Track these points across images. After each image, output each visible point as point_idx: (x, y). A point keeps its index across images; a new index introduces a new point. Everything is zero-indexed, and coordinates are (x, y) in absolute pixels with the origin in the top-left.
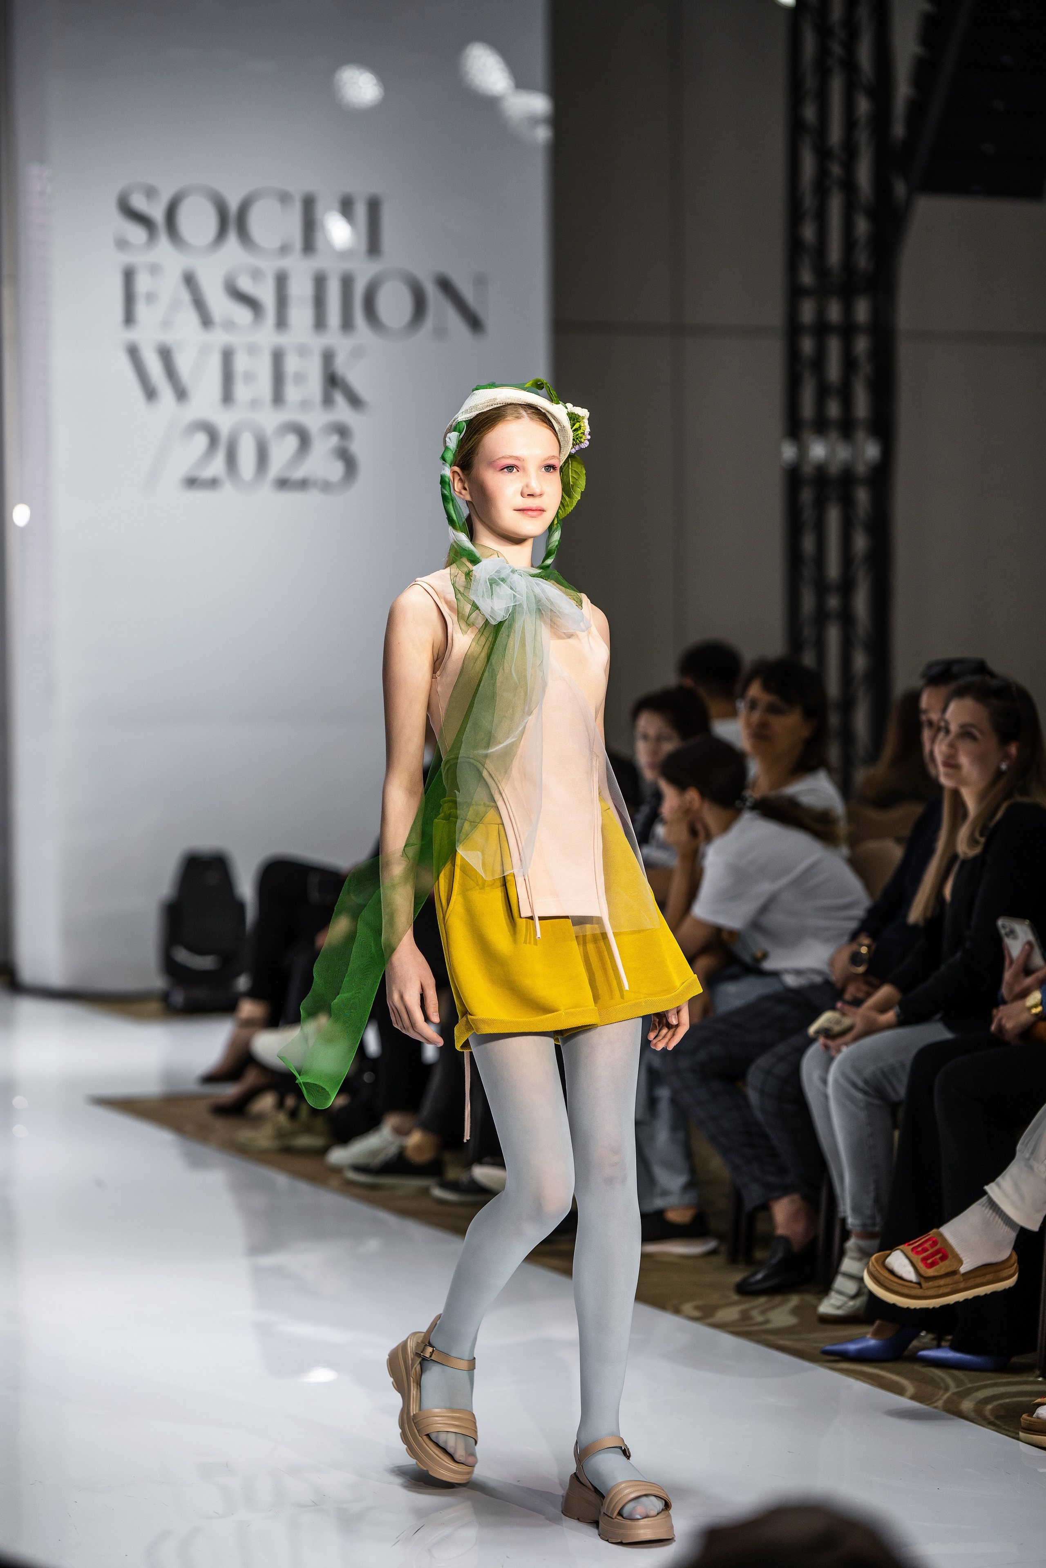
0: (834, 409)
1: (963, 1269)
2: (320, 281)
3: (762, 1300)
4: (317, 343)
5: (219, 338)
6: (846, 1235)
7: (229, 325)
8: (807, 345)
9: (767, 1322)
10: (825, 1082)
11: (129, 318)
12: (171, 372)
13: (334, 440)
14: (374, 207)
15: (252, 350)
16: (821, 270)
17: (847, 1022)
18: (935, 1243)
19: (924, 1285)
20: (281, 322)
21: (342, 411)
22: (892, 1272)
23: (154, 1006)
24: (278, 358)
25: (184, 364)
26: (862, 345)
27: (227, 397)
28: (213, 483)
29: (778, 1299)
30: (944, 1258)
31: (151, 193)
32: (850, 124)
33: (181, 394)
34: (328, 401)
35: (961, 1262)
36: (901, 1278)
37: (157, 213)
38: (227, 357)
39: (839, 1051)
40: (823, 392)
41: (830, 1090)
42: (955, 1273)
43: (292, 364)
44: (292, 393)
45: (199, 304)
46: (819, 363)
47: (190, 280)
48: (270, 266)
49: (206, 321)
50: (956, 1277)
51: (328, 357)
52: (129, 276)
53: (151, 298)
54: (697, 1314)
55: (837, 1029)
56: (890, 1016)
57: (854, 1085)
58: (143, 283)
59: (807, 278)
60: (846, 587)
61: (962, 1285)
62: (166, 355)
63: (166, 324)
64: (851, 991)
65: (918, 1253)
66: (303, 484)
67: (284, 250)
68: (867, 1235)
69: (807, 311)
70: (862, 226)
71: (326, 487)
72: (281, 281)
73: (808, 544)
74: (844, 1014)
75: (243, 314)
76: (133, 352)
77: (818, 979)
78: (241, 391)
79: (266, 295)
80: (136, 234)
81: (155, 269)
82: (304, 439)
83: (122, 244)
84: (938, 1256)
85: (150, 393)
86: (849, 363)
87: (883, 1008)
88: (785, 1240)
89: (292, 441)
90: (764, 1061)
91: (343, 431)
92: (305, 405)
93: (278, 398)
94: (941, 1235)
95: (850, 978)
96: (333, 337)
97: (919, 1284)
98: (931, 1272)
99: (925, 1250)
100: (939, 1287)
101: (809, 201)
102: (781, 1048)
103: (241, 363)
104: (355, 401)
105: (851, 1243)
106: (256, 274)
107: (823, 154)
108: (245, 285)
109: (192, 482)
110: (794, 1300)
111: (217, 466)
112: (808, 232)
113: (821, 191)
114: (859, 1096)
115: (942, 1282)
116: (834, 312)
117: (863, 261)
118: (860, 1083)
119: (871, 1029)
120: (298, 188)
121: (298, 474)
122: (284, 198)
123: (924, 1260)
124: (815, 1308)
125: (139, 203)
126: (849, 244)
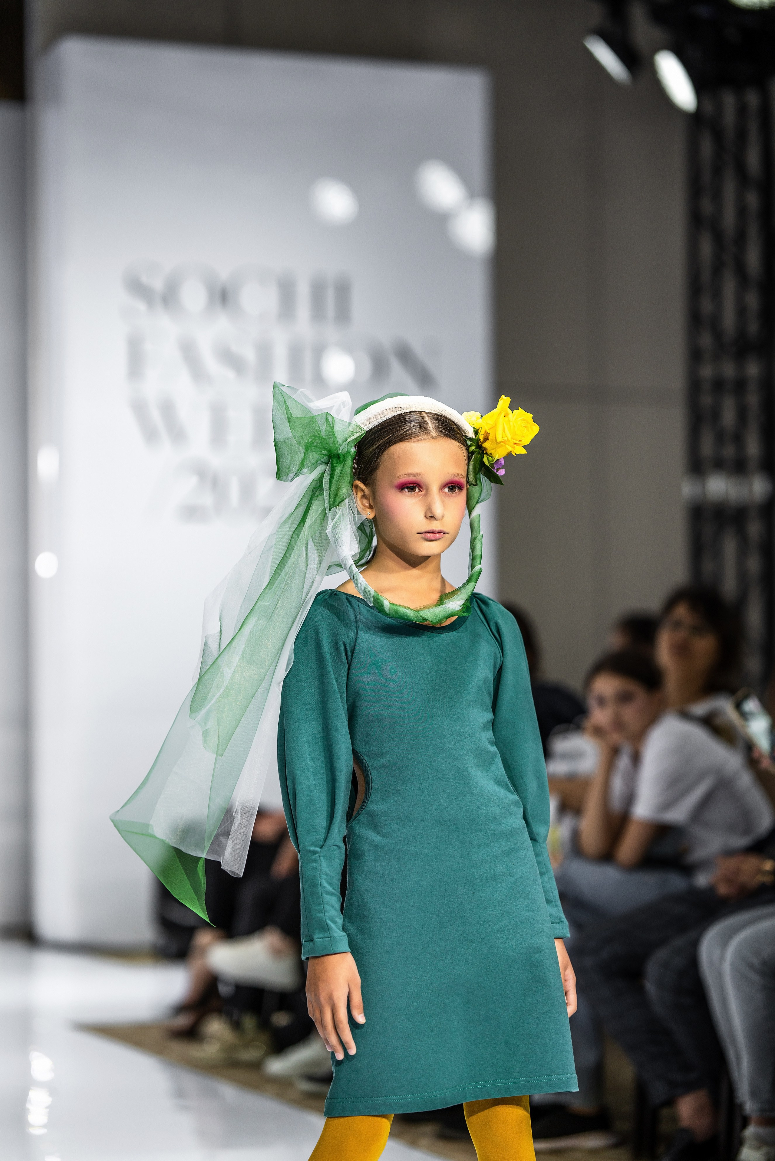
0: (729, 452)
2: (296, 350)
5: (209, 393)
8: (707, 400)
11: (135, 373)
14: (342, 290)
16: (718, 334)
26: (753, 399)
27: (218, 439)
28: (203, 513)
31: (154, 268)
32: (742, 211)
33: (178, 437)
37: (158, 284)
38: (218, 411)
40: (720, 438)
45: (193, 361)
46: (716, 415)
47: (187, 349)
48: (252, 331)
49: (199, 375)
52: (134, 343)
59: (706, 340)
62: (167, 408)
63: (166, 377)
68: (765, 1121)
69: (707, 372)
70: (752, 300)
72: (264, 348)
73: (708, 566)
76: (139, 407)
79: (250, 355)
80: (139, 304)
81: (156, 335)
85: (151, 436)
86: (742, 413)
88: (688, 1132)
93: (259, 441)
101: (706, 276)
105: (750, 1131)
106: (241, 338)
107: (718, 237)
108: (235, 347)
109: (189, 511)
111: (207, 499)
112: (707, 306)
113: (717, 269)
116: (729, 370)
117: (753, 327)
120: (276, 267)
122: (266, 275)
126: (741, 311)
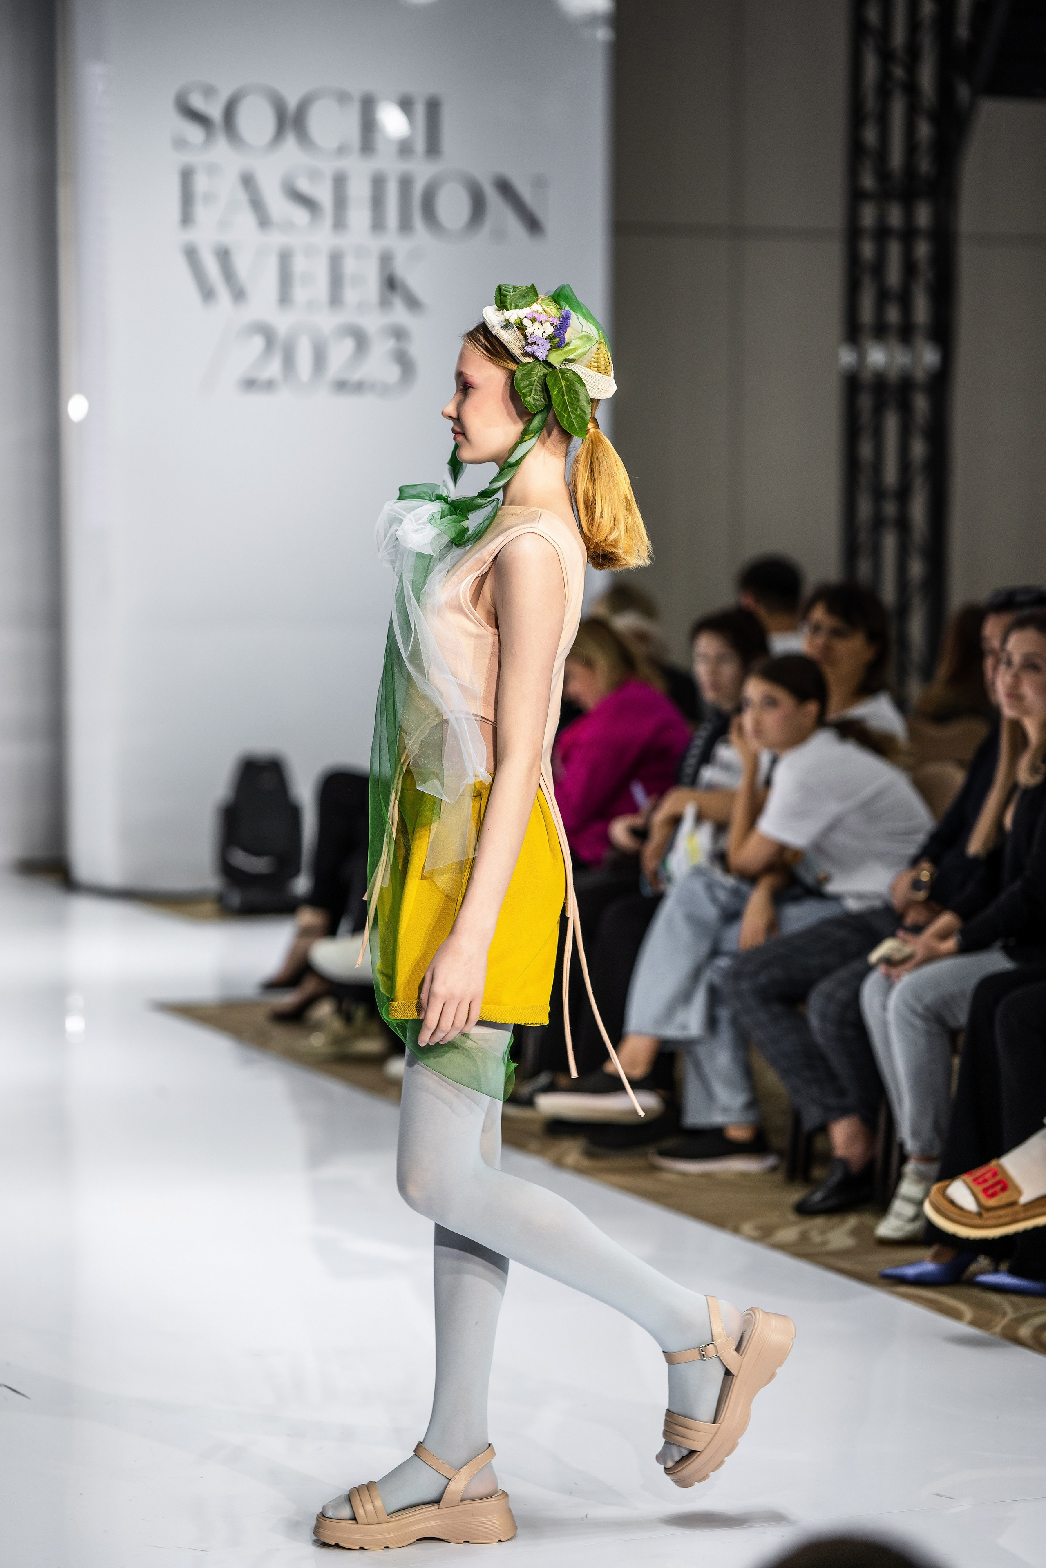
0: (893, 315)
1: (1024, 1199)
2: (378, 183)
3: (819, 1222)
4: (375, 245)
5: (276, 239)
6: (904, 1159)
7: (288, 226)
8: (867, 250)
9: (824, 1243)
10: (884, 1007)
11: (187, 218)
12: (228, 272)
13: (391, 343)
14: (433, 107)
15: (310, 251)
16: (883, 175)
17: (907, 950)
18: (995, 1174)
19: (986, 1215)
20: (340, 223)
21: (400, 314)
22: (952, 1202)
23: (209, 907)
24: (336, 260)
25: (242, 264)
26: (922, 250)
27: (285, 297)
28: (269, 385)
29: (835, 1220)
30: (1004, 1188)
31: (209, 92)
32: (914, 26)
33: (239, 294)
34: (385, 303)
35: (1020, 1193)
36: (961, 1208)
37: (215, 112)
38: (285, 259)
39: (898, 977)
40: (883, 296)
41: (891, 1016)
42: (1014, 1204)
43: (350, 266)
44: (350, 295)
45: (257, 205)
46: (879, 268)
47: (248, 181)
48: (328, 166)
49: (264, 220)
50: (1016, 1208)
51: (386, 259)
52: (187, 176)
53: (209, 198)
54: (754, 1234)
55: (898, 956)
56: (950, 944)
57: (914, 1012)
58: (201, 184)
59: (868, 182)
60: (903, 494)
61: (1022, 1215)
62: (224, 256)
63: (224, 224)
64: (912, 918)
65: (979, 1184)
66: (359, 387)
67: (342, 150)
68: (926, 1158)
69: (868, 216)
70: (925, 130)
71: (384, 390)
72: (340, 182)
73: (866, 450)
74: (905, 941)
75: (300, 215)
76: (191, 254)
77: (877, 903)
78: (300, 294)
79: (324, 195)
80: (194, 133)
81: (213, 170)
82: (361, 340)
83: (180, 144)
84: (999, 1187)
85: (207, 294)
86: (910, 268)
87: (943, 936)
88: (844, 1163)
89: (349, 344)
90: (824, 987)
91: (399, 334)
92: (361, 306)
93: (336, 298)
94: (1001, 1167)
95: (910, 904)
96: (392, 239)
97: (979, 1214)
98: (992, 1202)
99: (985, 1181)
100: (999, 1217)
101: (871, 103)
102: (843, 974)
103: (299, 265)
104: (413, 303)
105: (910, 1168)
106: (314, 175)
107: (886, 56)
108: (304, 186)
109: (250, 384)
110: (852, 1221)
111: (274, 369)
112: (870, 136)
113: (884, 93)
114: (919, 1023)
115: (1002, 1212)
116: (895, 217)
117: (925, 165)
118: (920, 1009)
119: (931, 957)
120: (357, 87)
121: (356, 376)
122: (343, 97)
123: (985, 1190)
124: (872, 1229)
125: (197, 102)
126: (911, 147)
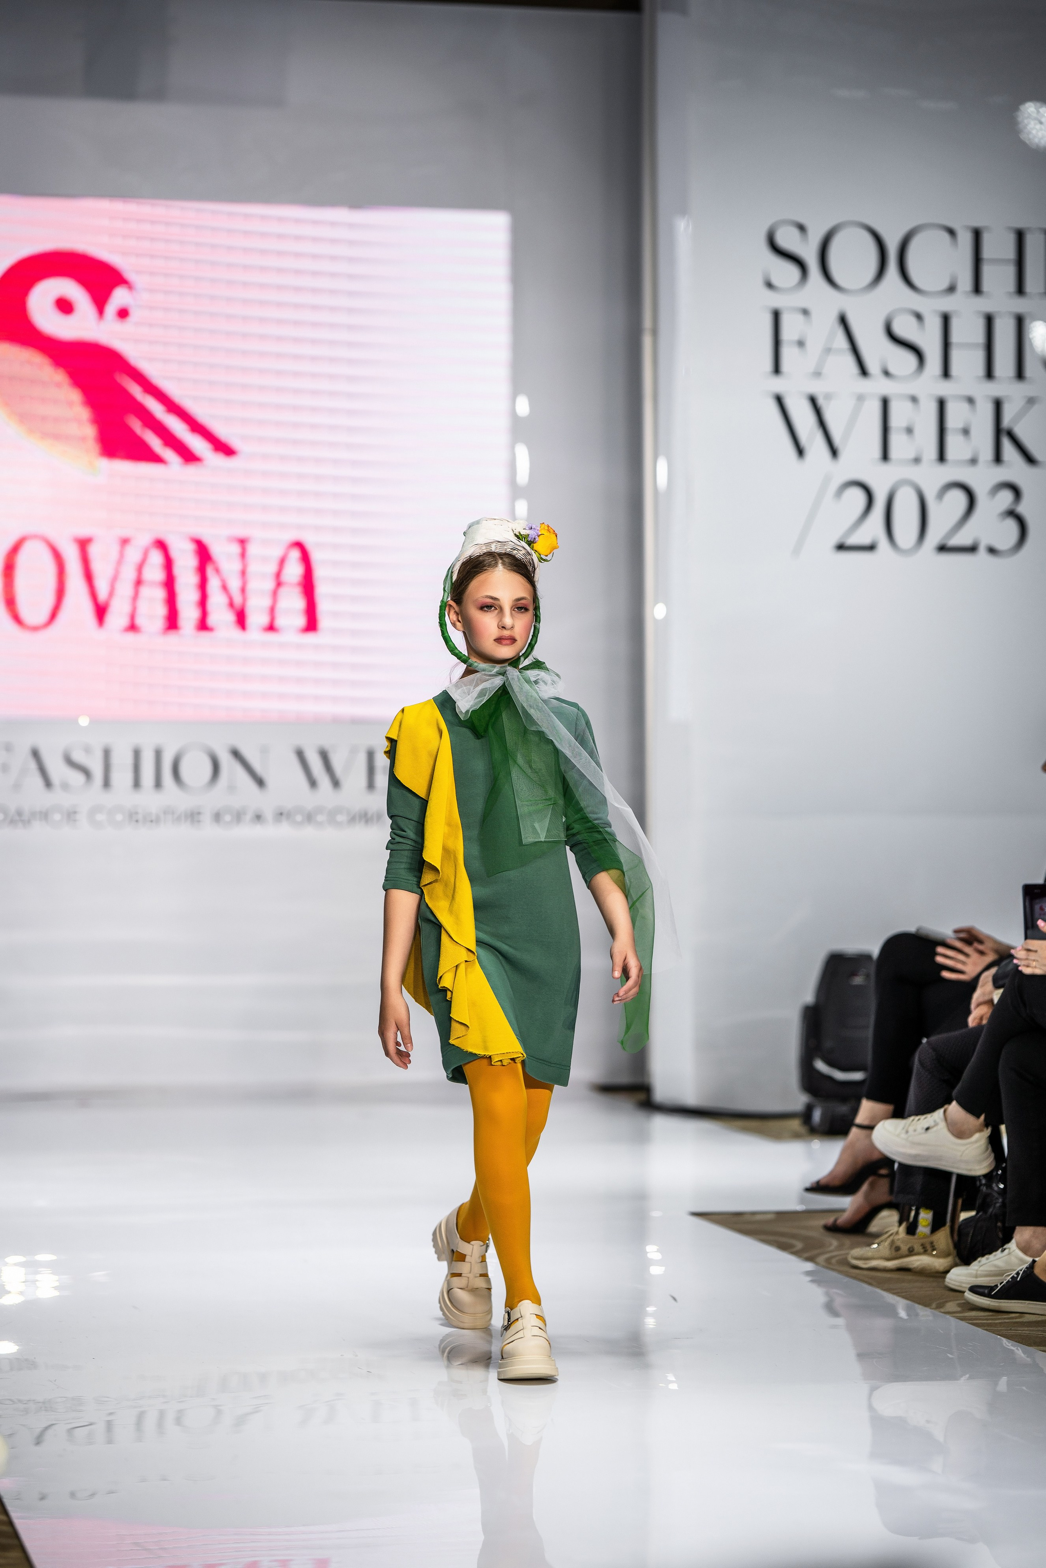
2: (989, 323)
4: (985, 391)
5: (878, 386)
7: (888, 373)
11: (777, 367)
12: (822, 423)
13: (1006, 498)
15: (914, 399)
20: (946, 371)
21: (1014, 468)
23: (794, 1126)
24: (942, 408)
25: (836, 416)
27: (885, 452)
28: (870, 548)
31: (802, 228)
33: (833, 449)
34: (998, 454)
37: (809, 252)
38: (885, 408)
43: (957, 415)
44: (957, 448)
45: (856, 352)
47: (844, 324)
48: (931, 308)
49: (862, 368)
51: (998, 408)
52: (776, 320)
53: (801, 344)
58: (792, 327)
62: (817, 406)
63: (818, 374)
66: (970, 549)
67: (951, 289)
71: (993, 552)
72: (946, 323)
75: (905, 362)
76: (781, 404)
78: (901, 447)
79: (930, 341)
80: (788, 274)
81: (803, 313)
82: (971, 498)
83: (769, 285)
85: (800, 450)
89: (957, 501)
91: (1016, 491)
92: (975, 462)
93: (942, 453)
96: (1004, 386)
103: (900, 414)
104: (1029, 458)
106: (919, 317)
108: (905, 328)
109: (843, 547)
111: (873, 530)
120: (965, 221)
121: (961, 539)
122: (951, 232)
125: (788, 239)
